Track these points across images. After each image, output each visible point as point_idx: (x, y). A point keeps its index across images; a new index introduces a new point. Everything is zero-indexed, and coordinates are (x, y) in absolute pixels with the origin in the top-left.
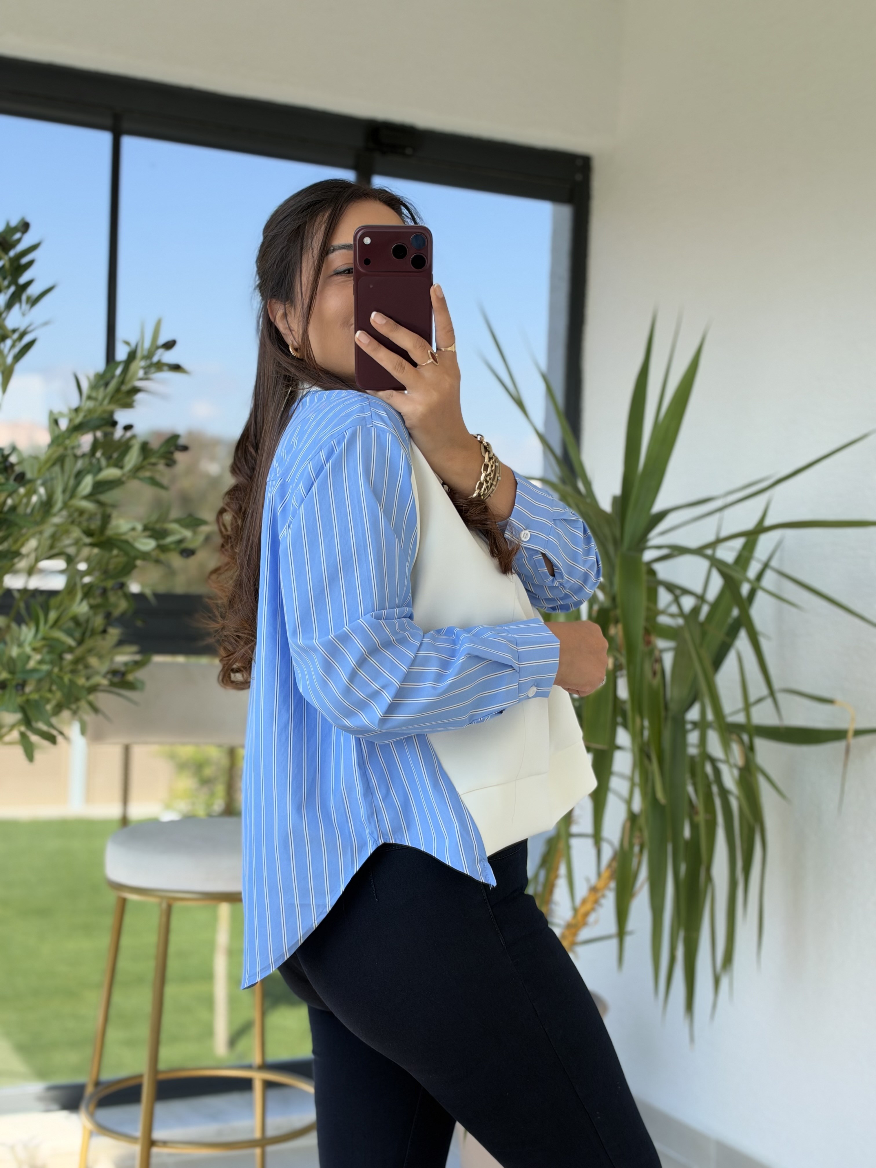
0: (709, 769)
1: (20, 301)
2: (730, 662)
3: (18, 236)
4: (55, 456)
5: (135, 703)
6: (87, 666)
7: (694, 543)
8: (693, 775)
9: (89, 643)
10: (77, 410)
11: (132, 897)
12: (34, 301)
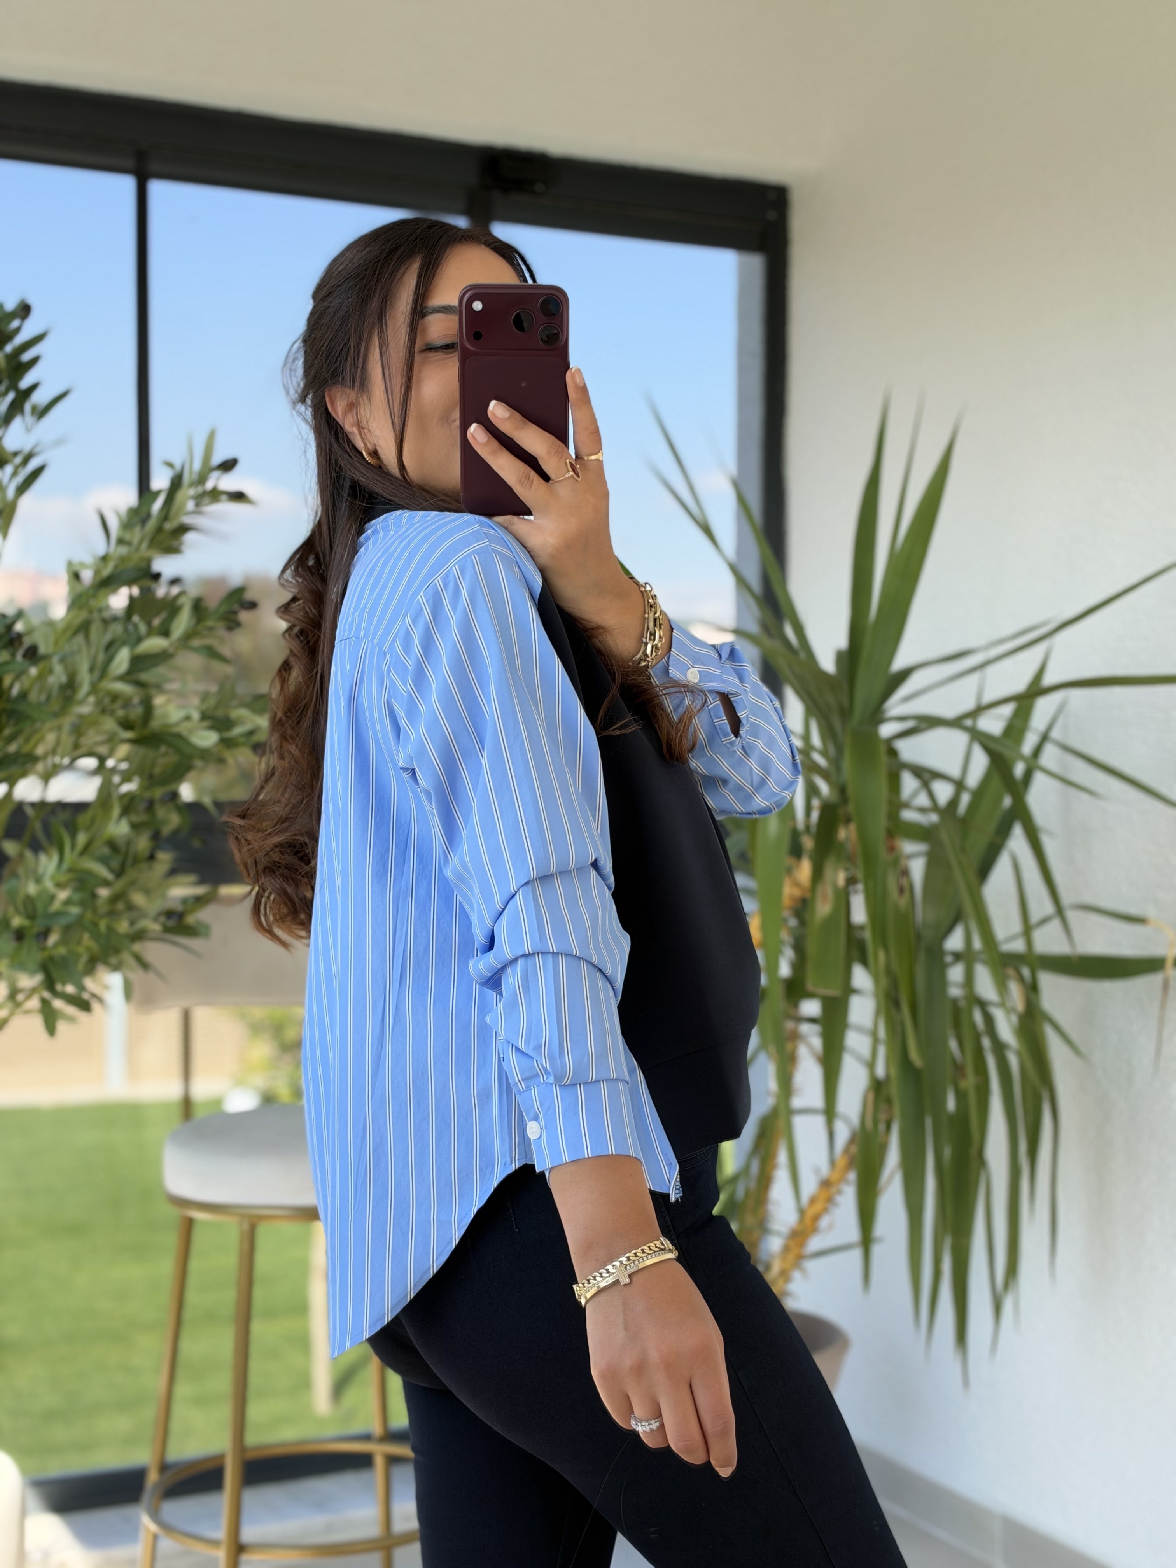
0: (978, 1017)
1: (22, 411)
2: (1002, 869)
3: (15, 324)
4: (78, 621)
5: (197, 954)
6: (131, 907)
7: (950, 712)
8: (957, 1024)
9: (131, 874)
10: (105, 559)
11: (199, 1216)
12: (41, 412)
